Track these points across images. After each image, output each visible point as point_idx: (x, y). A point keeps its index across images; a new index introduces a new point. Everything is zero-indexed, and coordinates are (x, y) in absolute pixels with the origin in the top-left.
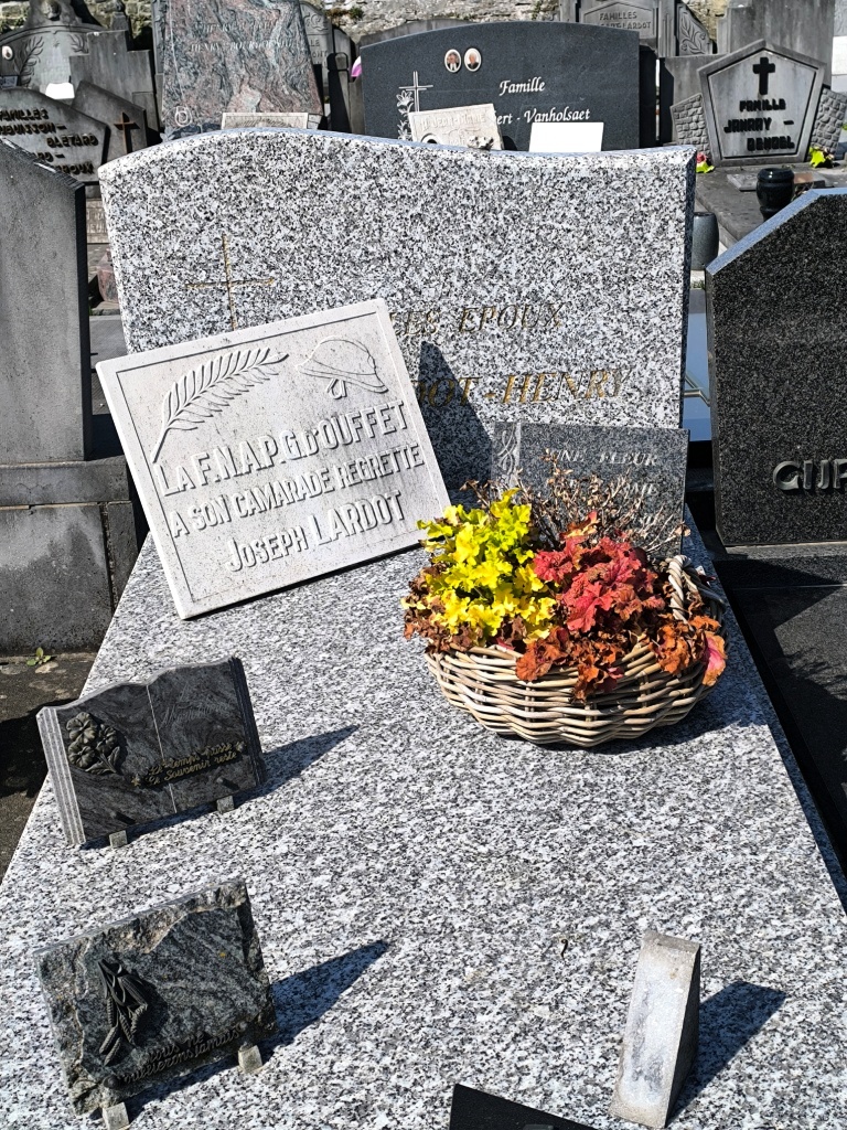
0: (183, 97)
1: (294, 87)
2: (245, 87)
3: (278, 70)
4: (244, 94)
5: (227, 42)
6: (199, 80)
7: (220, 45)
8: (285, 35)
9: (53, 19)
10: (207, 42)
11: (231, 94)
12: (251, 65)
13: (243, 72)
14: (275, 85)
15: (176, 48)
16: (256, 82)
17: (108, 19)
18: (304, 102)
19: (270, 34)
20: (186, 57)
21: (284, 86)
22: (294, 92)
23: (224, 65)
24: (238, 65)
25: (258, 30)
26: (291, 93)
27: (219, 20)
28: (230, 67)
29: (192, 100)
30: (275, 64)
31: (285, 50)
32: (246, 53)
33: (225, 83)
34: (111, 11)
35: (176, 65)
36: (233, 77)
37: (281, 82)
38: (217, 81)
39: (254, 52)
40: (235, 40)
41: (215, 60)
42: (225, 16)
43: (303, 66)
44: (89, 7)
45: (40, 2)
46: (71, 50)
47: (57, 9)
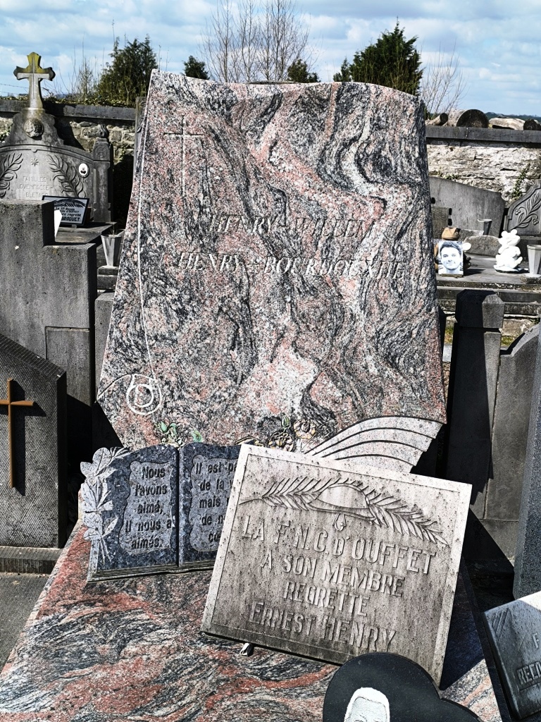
0: (149, 357)
1: (390, 360)
2: (285, 350)
3: (361, 325)
4: (279, 364)
5: (258, 255)
6: (186, 326)
7: (243, 261)
8: (388, 253)
9: (34, 138)
10: (215, 251)
11: (253, 362)
12: (304, 308)
13: (285, 320)
14: (351, 353)
15: (144, 257)
16: (310, 342)
17: (91, 143)
18: (408, 392)
19: (355, 248)
20: (165, 278)
21: (369, 358)
22: (390, 372)
23: (246, 301)
24: (276, 305)
25: (331, 237)
26: (381, 372)
27: (248, 210)
28: (258, 306)
29: (167, 365)
30: (357, 310)
31: (384, 284)
32: (296, 282)
33: (243, 338)
34: (95, 136)
35: (141, 292)
36: (263, 328)
37: (364, 347)
38: (226, 331)
39: (315, 283)
40: (276, 252)
41: (228, 290)
42: (262, 202)
43: (418, 321)
44: (74, 130)
45: (24, 120)
46: (48, 170)
47: (40, 128)
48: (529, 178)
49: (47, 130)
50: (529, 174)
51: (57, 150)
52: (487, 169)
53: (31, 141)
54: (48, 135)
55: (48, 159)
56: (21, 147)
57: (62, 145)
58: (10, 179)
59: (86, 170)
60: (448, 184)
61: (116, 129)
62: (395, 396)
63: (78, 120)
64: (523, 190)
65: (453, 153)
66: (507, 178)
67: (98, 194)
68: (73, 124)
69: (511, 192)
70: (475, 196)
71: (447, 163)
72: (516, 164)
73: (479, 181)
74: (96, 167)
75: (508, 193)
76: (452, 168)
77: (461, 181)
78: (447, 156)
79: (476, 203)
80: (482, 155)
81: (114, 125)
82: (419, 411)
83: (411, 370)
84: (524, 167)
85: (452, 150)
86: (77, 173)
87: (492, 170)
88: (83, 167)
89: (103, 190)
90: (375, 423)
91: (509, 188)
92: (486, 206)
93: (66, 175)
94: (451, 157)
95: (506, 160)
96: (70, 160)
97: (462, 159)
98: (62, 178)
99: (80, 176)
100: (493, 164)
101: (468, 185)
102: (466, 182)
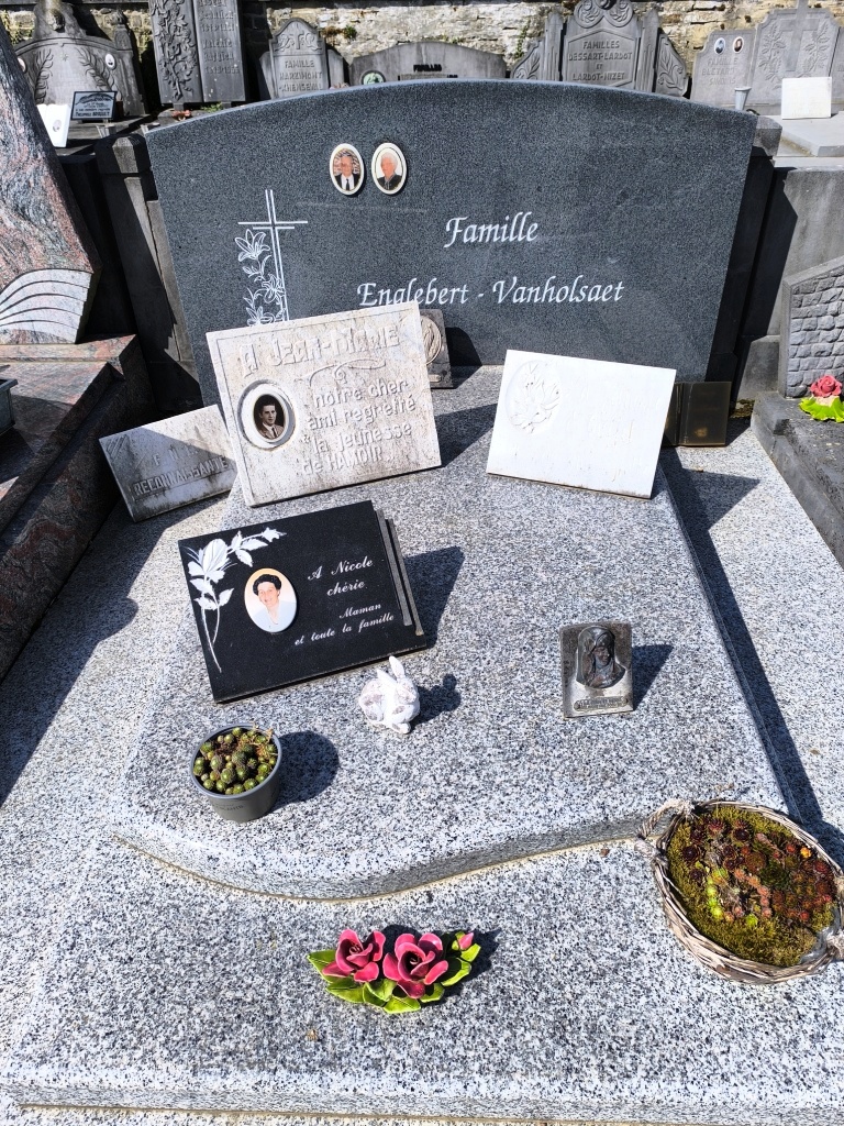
1: (20, 212)
9: (58, 30)
17: (114, 31)
26: (17, 225)
34: (116, 23)
43: (30, 169)
44: (96, 19)
45: (44, 12)
46: (79, 64)
47: (61, 20)
48: (530, 36)
49: (68, 20)
50: (529, 32)
51: (81, 42)
52: (489, 29)
53: (56, 34)
54: (70, 26)
55: (76, 52)
56: (49, 42)
57: (85, 36)
58: (46, 78)
59: (113, 61)
60: (453, 49)
61: (135, 13)
62: (38, 249)
63: (98, 7)
64: (525, 50)
65: (456, 14)
66: (510, 37)
67: (129, 86)
68: (94, 12)
69: (514, 53)
70: (478, 60)
71: (452, 25)
72: (517, 21)
73: (483, 43)
74: (121, 57)
75: (511, 55)
76: (457, 31)
77: (465, 44)
78: (451, 18)
79: (479, 68)
80: (484, 13)
81: (132, 10)
82: (65, 262)
83: (43, 220)
84: (524, 24)
85: (455, 9)
86: (105, 64)
87: (495, 30)
88: (109, 58)
89: (132, 81)
90: (31, 277)
91: (512, 49)
92: (489, 69)
93: (95, 69)
94: (455, 18)
95: (507, 17)
96: (96, 51)
97: (465, 19)
98: (93, 71)
99: (108, 69)
100: (495, 23)
101: (472, 49)
102: (470, 45)
